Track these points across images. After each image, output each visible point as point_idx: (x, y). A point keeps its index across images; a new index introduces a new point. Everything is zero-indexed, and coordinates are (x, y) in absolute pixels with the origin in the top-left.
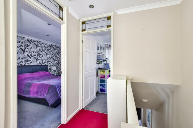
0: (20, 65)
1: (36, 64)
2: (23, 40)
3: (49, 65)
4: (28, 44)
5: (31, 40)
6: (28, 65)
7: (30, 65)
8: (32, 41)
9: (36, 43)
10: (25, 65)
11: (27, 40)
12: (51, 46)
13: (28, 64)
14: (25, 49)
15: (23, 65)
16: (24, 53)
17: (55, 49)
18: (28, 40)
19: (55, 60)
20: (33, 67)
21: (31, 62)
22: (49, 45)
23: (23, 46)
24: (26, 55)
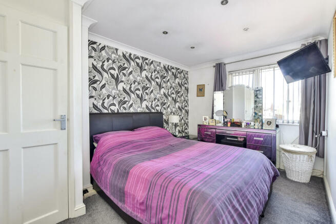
0: (110, 112)
1: (139, 110)
2: (115, 56)
3: (164, 112)
4: (124, 64)
5: (130, 54)
6: (124, 111)
7: (129, 111)
8: (132, 56)
9: (140, 61)
10: (120, 111)
11: (122, 55)
12: (167, 69)
13: (125, 108)
14: (119, 76)
15: (116, 111)
16: (117, 85)
17: (176, 77)
18: (124, 56)
19: (175, 101)
20: (134, 117)
21: (131, 105)
22: (164, 67)
23: (114, 70)
24: (122, 89)
